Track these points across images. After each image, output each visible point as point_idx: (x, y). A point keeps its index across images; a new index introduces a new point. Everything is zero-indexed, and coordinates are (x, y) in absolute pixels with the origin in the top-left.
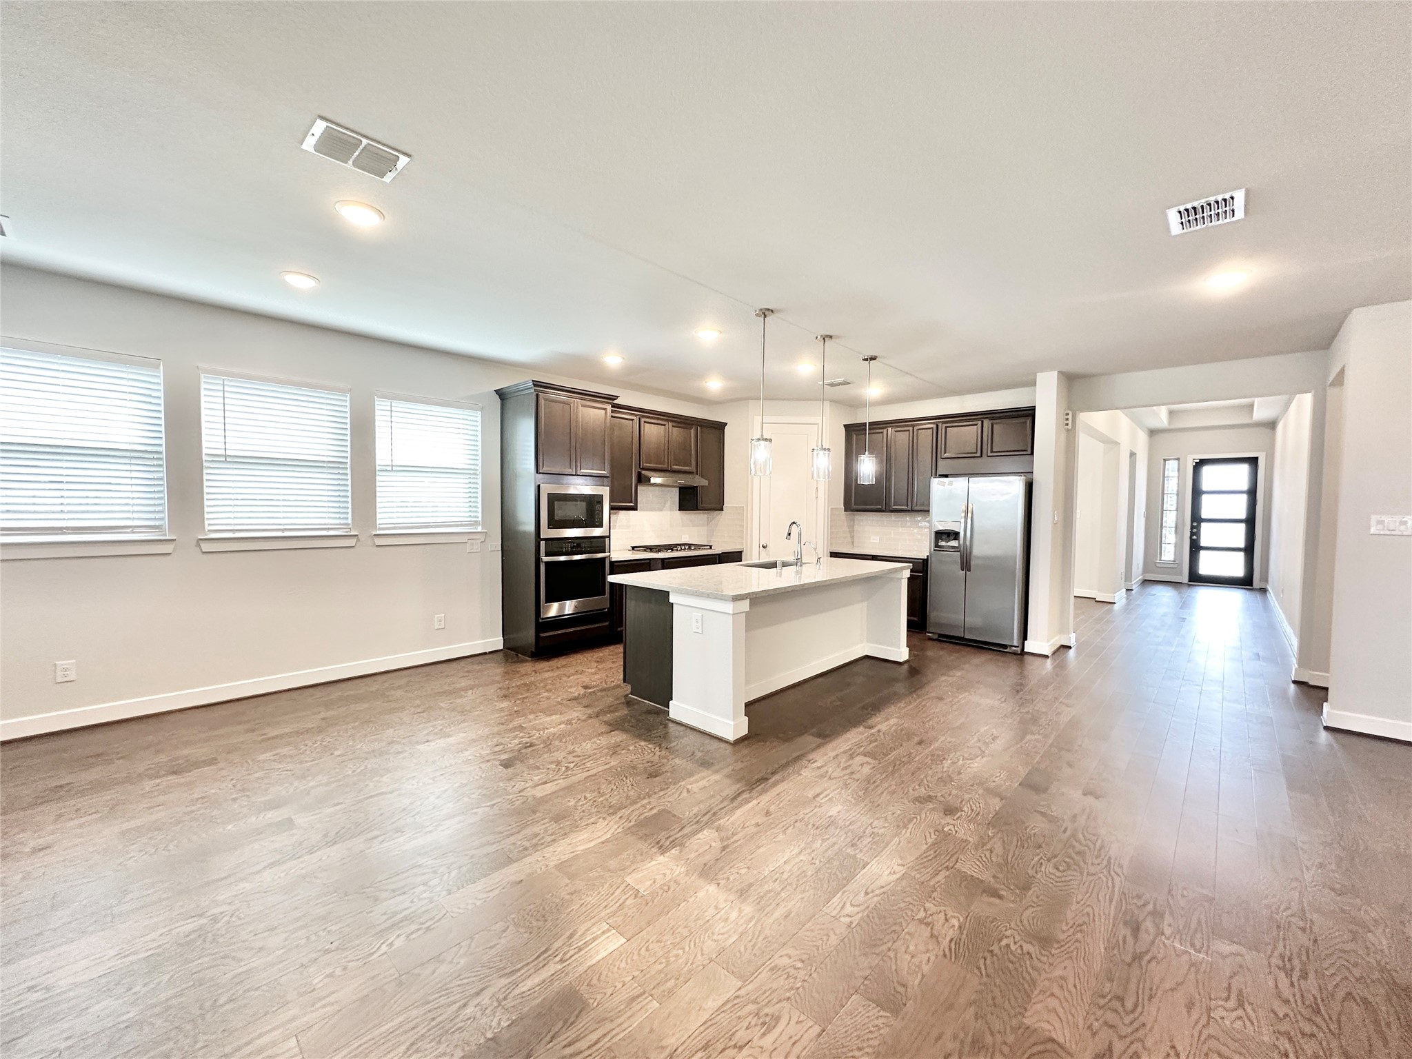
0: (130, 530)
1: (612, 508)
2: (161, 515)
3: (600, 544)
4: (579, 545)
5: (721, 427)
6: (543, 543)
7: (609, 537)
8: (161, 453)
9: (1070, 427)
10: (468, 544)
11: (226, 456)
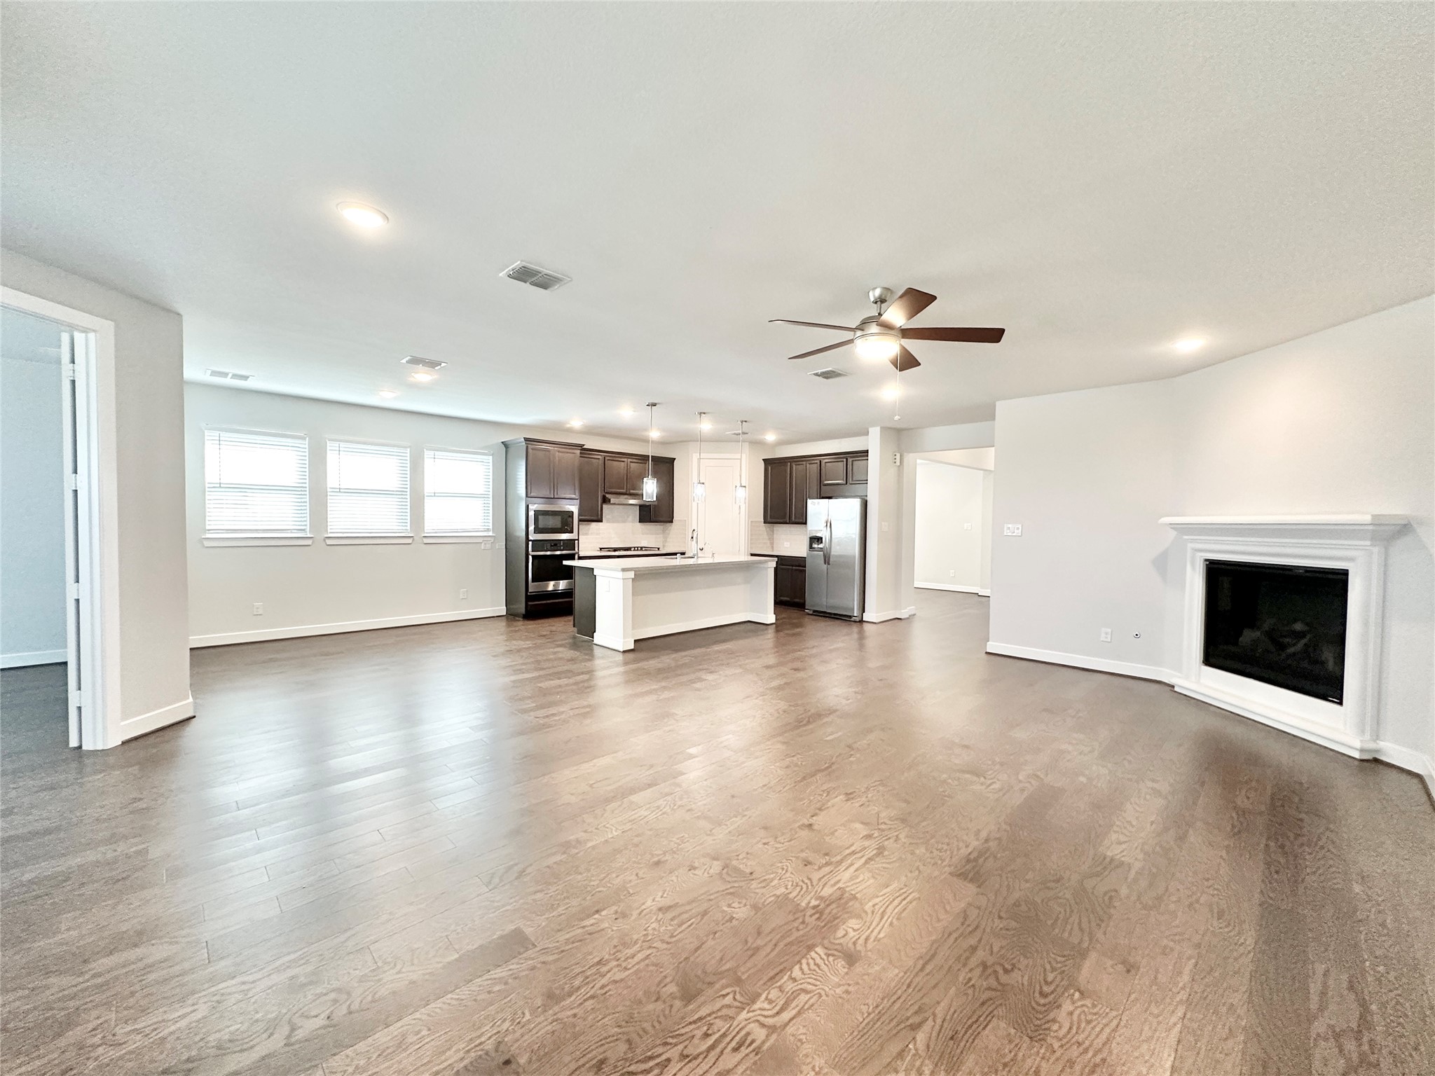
0: (289, 531)
1: (580, 520)
2: (305, 523)
3: (571, 544)
4: (555, 545)
5: (671, 461)
6: (530, 543)
7: (578, 540)
8: (306, 487)
9: (898, 463)
10: (483, 544)
11: (340, 489)
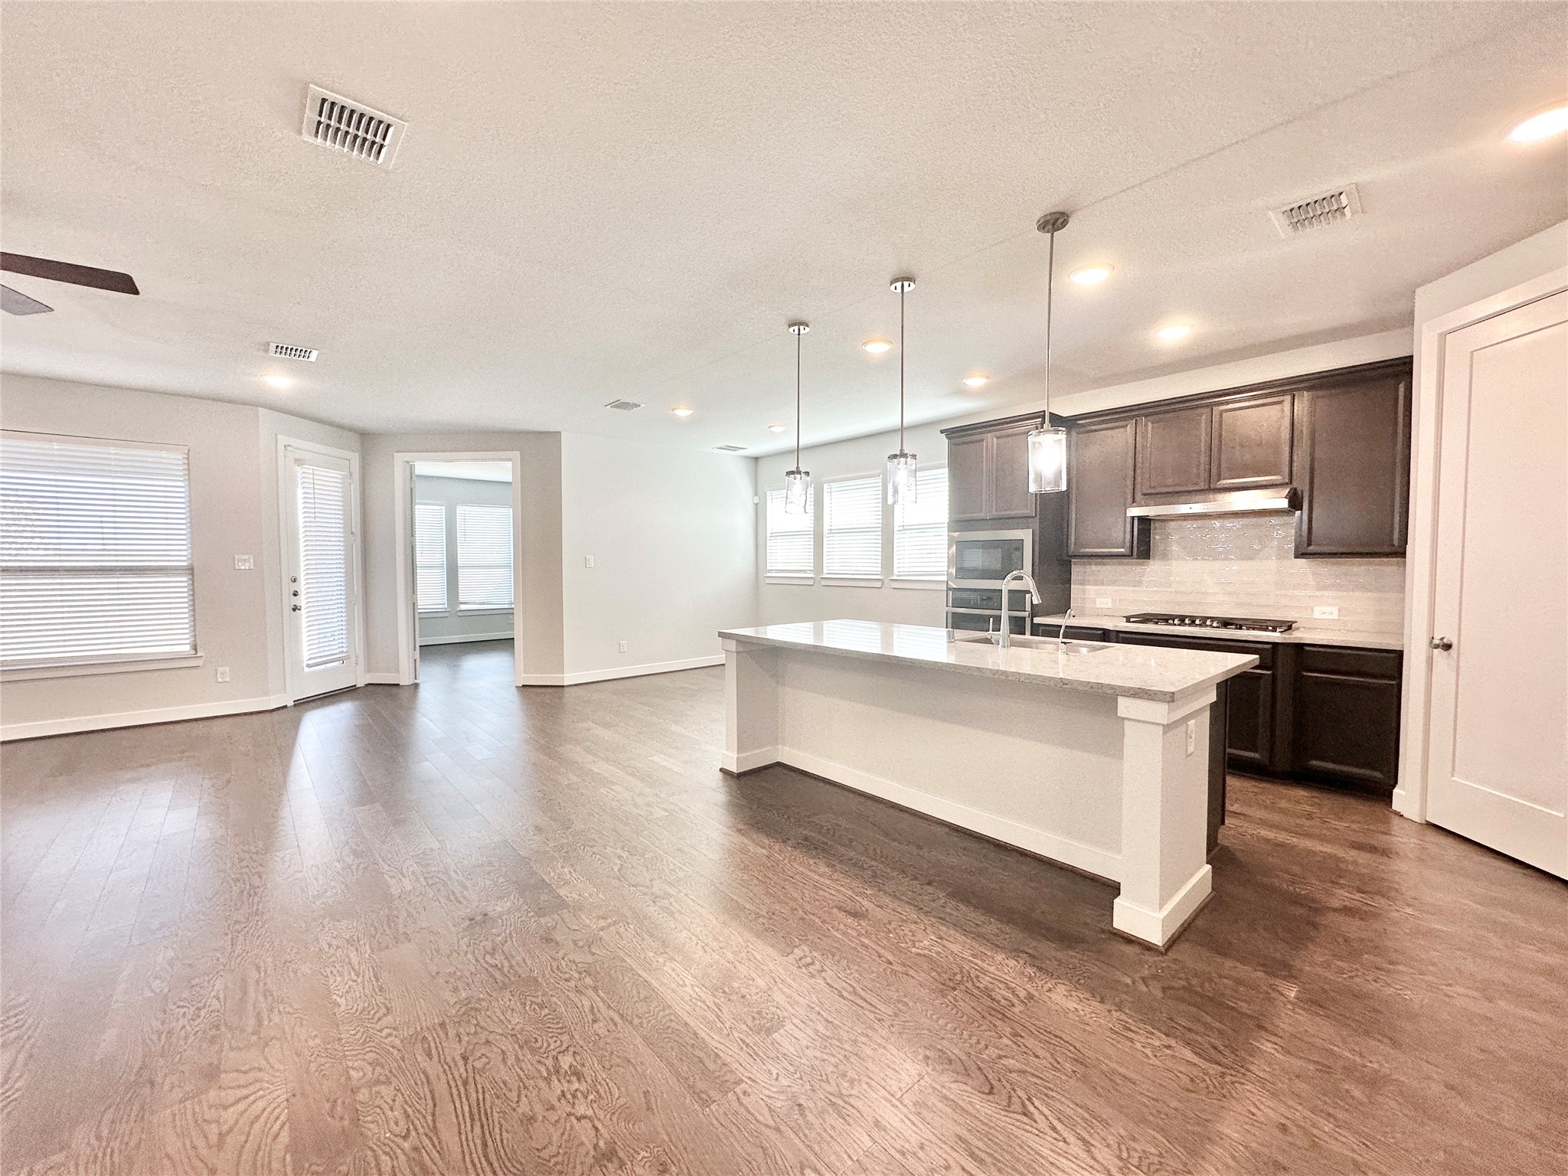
4: (990, 599)
6: (951, 593)
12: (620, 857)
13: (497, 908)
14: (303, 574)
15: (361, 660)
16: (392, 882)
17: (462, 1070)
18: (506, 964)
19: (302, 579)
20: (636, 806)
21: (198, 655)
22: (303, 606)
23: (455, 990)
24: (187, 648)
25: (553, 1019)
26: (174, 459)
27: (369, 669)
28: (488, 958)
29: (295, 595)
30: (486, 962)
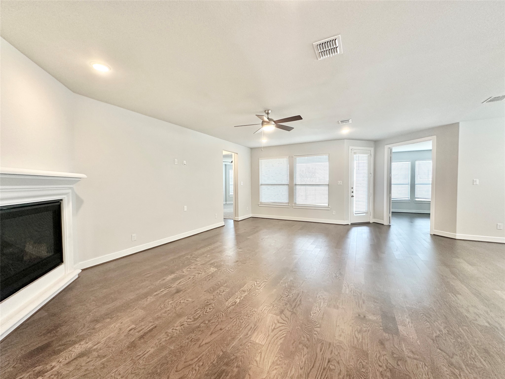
12: (440, 331)
13: (370, 317)
14: (355, 186)
15: (372, 214)
16: (344, 287)
17: (326, 364)
18: (361, 340)
19: (355, 188)
20: (468, 311)
21: (329, 207)
22: (354, 196)
23: (340, 335)
24: (327, 205)
25: (365, 376)
26: (326, 157)
27: (374, 217)
28: (356, 333)
29: (352, 192)
30: (355, 335)
